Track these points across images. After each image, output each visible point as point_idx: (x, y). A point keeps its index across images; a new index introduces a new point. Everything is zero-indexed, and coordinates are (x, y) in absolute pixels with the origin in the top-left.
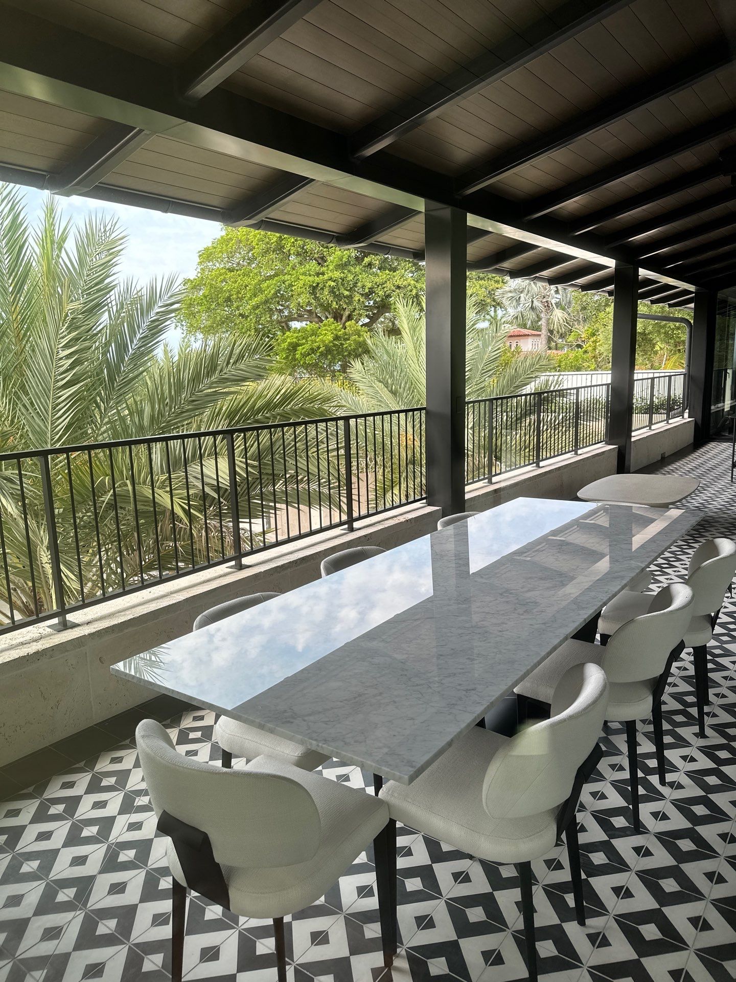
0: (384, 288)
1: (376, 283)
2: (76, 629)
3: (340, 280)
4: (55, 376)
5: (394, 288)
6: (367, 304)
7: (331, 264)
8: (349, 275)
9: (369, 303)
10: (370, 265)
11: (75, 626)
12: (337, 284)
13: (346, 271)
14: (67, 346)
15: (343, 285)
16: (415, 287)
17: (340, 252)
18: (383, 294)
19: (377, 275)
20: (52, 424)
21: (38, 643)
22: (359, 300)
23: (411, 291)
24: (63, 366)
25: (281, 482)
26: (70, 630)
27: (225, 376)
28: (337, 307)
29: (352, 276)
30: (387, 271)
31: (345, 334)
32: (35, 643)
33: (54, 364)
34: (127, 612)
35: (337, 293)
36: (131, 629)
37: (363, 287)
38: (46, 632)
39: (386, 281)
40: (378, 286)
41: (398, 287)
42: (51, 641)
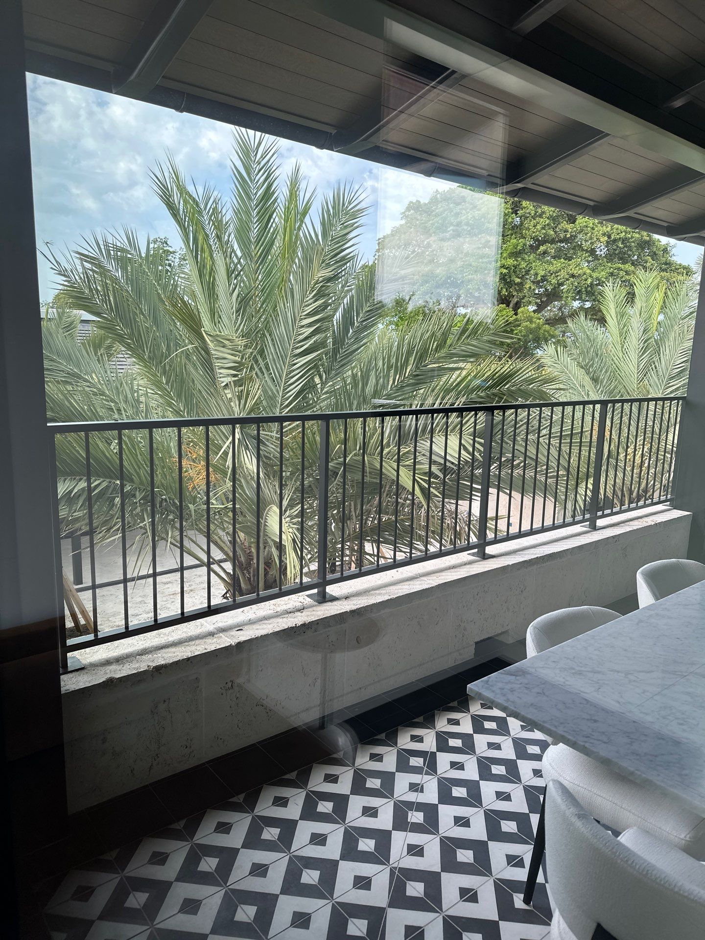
0: (558, 276)
1: (550, 271)
2: (335, 603)
3: (513, 268)
4: (294, 343)
5: (567, 277)
6: (537, 292)
7: (505, 251)
8: (522, 263)
9: (539, 291)
10: (545, 253)
11: (334, 599)
12: (509, 271)
13: (519, 259)
14: (309, 315)
15: (515, 272)
16: (591, 276)
17: (515, 241)
18: (556, 282)
19: (551, 263)
20: (284, 390)
21: (303, 614)
22: (530, 288)
23: (586, 280)
24: (304, 333)
25: (495, 465)
26: (330, 603)
27: (454, 351)
28: (506, 293)
29: (526, 264)
30: (562, 260)
31: (516, 320)
32: (299, 614)
33: (295, 332)
34: (382, 591)
35: (508, 280)
36: (387, 611)
37: (536, 274)
38: (307, 602)
39: (560, 270)
40: (552, 274)
41: (573, 276)
42: (314, 613)
